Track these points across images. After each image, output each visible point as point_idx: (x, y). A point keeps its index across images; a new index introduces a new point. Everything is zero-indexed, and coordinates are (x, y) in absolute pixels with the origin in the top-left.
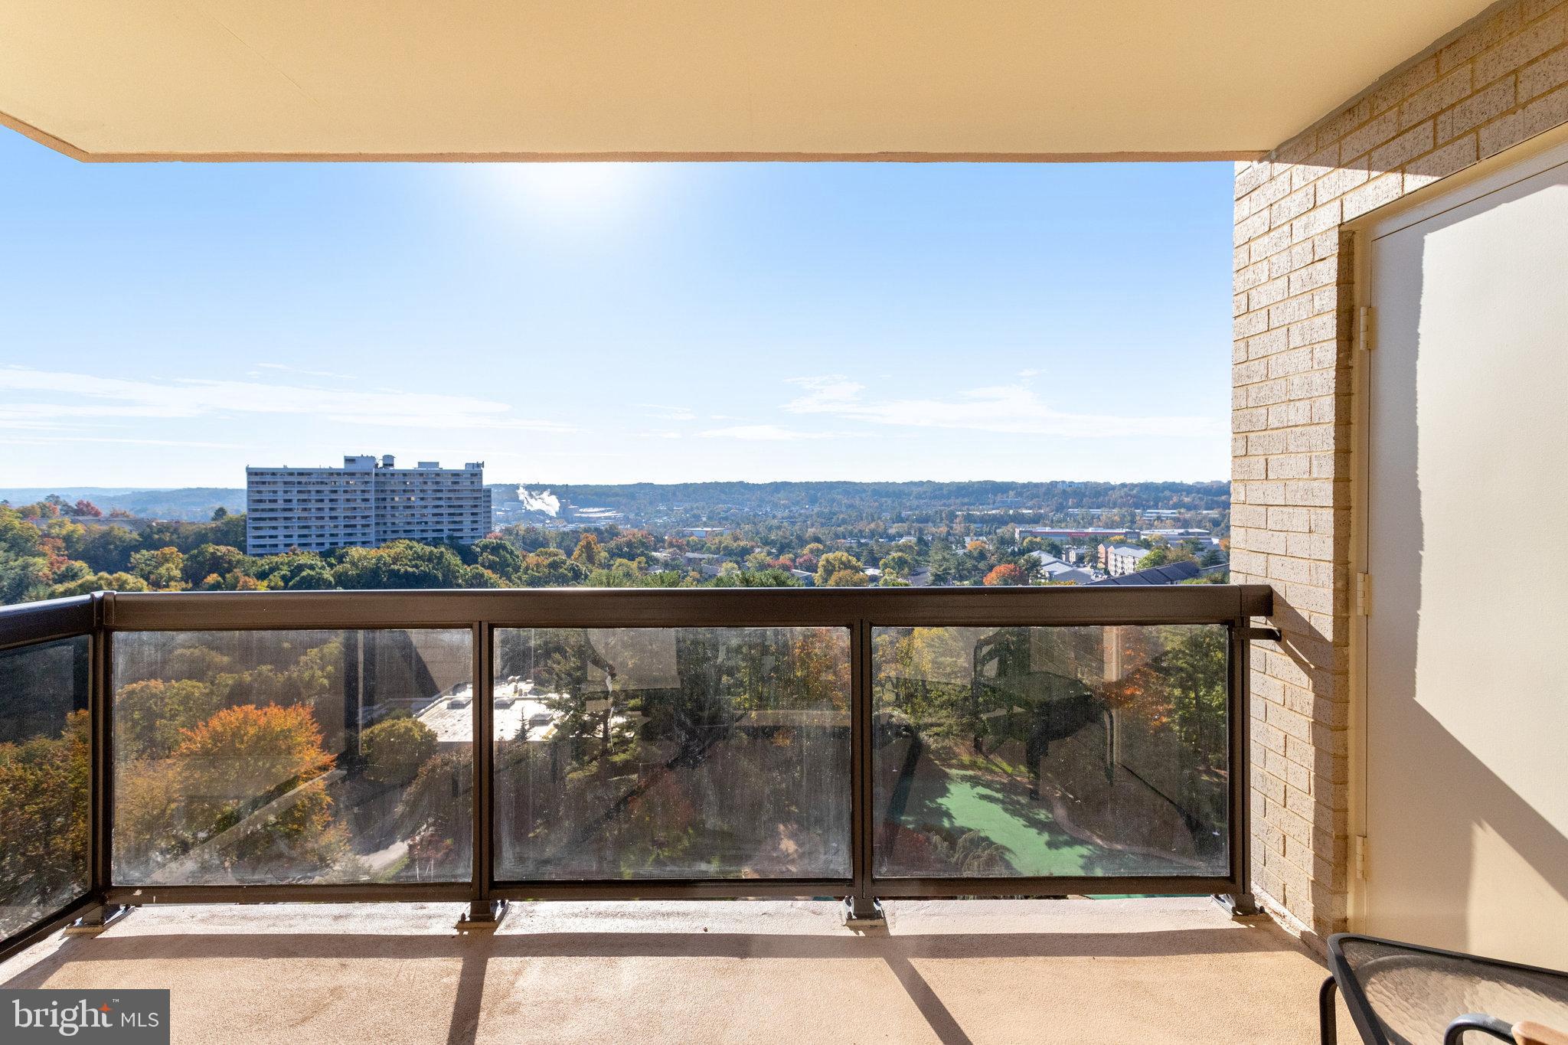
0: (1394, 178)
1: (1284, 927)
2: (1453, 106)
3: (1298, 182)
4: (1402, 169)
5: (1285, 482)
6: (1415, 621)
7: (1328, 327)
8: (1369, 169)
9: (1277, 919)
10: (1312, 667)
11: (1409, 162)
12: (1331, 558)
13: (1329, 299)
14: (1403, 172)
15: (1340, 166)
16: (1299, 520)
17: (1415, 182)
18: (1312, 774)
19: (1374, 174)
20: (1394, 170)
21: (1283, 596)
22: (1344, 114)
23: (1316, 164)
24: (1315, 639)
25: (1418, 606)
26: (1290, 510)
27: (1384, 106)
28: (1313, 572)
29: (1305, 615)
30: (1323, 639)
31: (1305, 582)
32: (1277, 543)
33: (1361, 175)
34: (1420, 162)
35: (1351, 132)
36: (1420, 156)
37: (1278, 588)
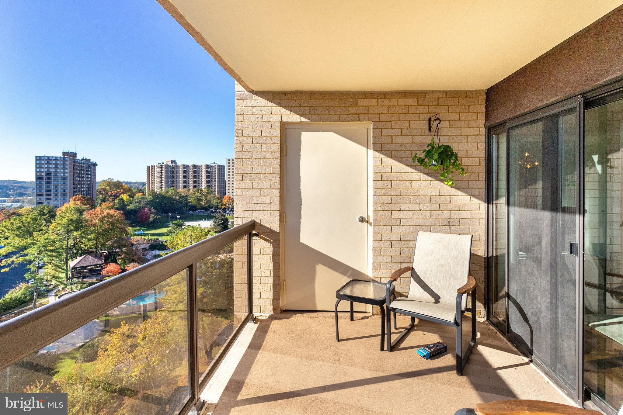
0: (298, 117)
1: (262, 318)
2: (314, 107)
3: (264, 104)
4: (301, 115)
5: (261, 189)
6: (300, 223)
7: (278, 148)
8: (291, 111)
9: (259, 318)
10: (272, 240)
11: (303, 114)
12: (279, 210)
13: (278, 140)
14: (301, 116)
15: (281, 106)
16: (267, 200)
17: (304, 120)
18: (272, 270)
19: (292, 113)
20: (299, 115)
21: (259, 223)
22: (282, 93)
23: (271, 102)
24: (273, 232)
25: (301, 219)
26: (263, 197)
27: (295, 98)
28: (272, 214)
29: (269, 227)
30: (275, 232)
31: (269, 217)
32: (257, 207)
33: (288, 112)
34: (306, 115)
35: (285, 99)
36: (305, 114)
37: (257, 220)
